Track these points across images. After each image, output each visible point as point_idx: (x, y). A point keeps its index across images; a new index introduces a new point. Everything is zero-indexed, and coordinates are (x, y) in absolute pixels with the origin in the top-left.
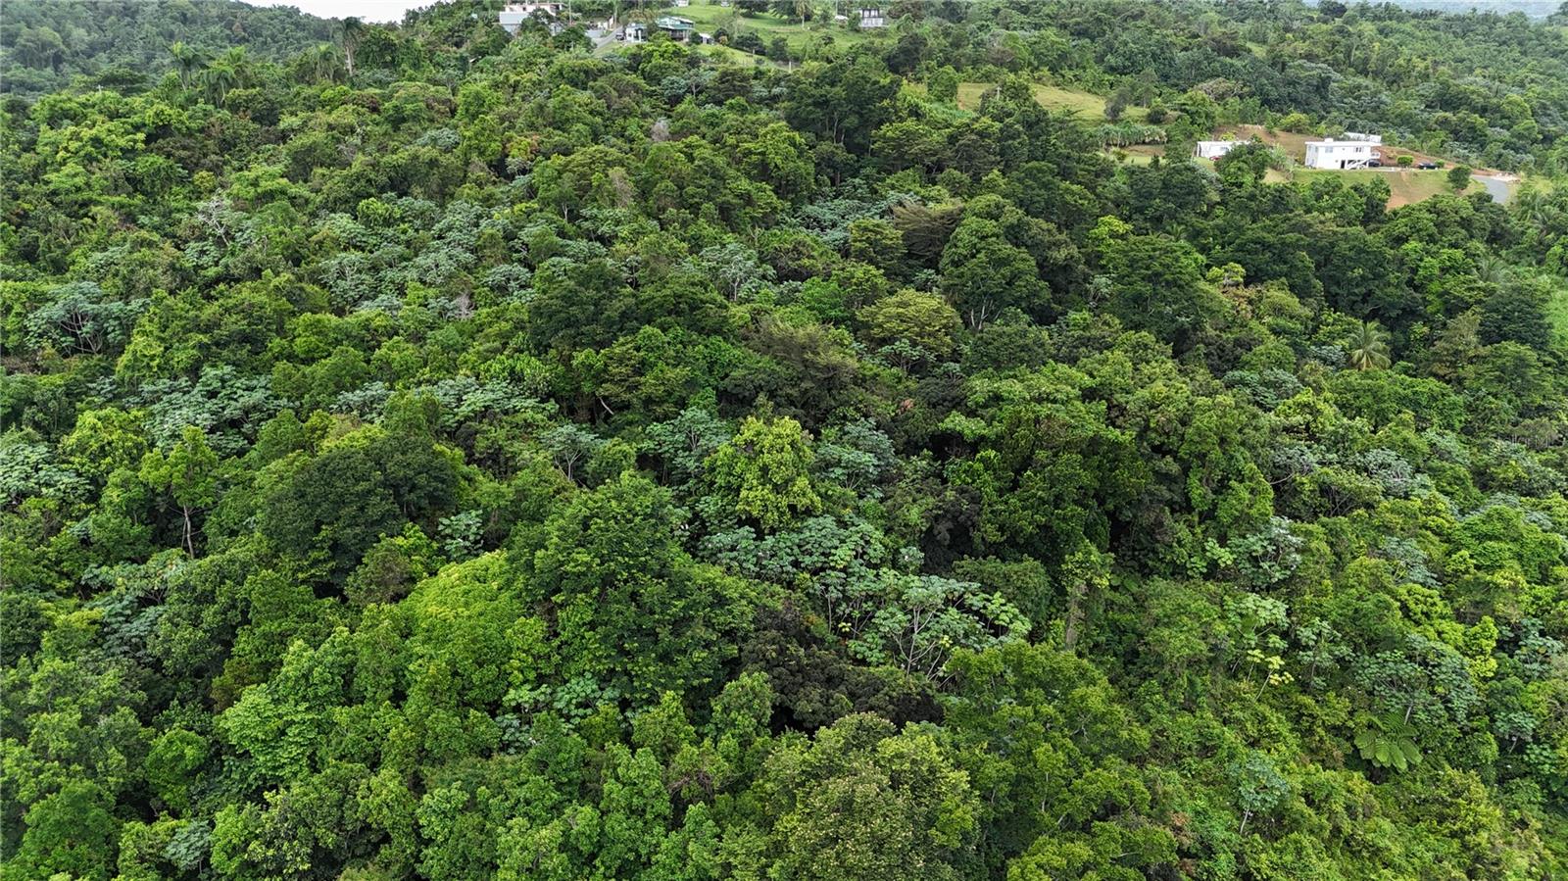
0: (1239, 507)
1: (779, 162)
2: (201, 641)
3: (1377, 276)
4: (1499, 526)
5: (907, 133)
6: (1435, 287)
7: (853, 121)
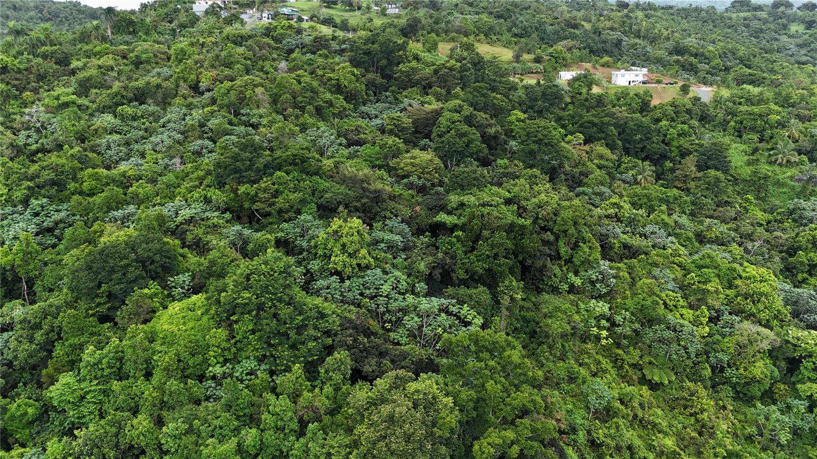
0: (584, 256)
1: (346, 84)
2: (35, 350)
3: (647, 139)
4: (708, 260)
5: (412, 69)
6: (675, 143)
7: (384, 62)
